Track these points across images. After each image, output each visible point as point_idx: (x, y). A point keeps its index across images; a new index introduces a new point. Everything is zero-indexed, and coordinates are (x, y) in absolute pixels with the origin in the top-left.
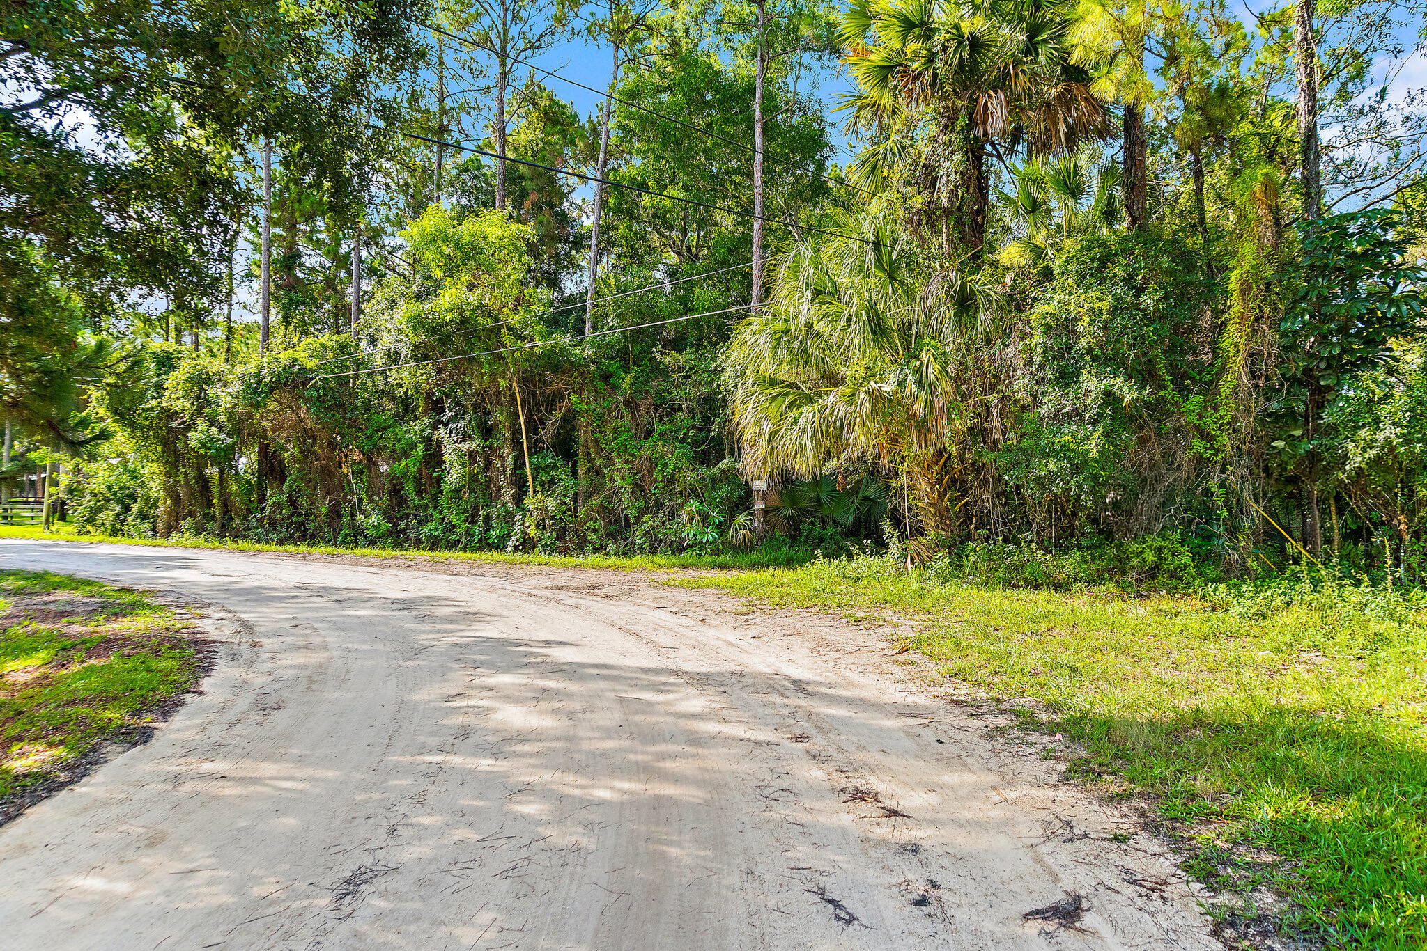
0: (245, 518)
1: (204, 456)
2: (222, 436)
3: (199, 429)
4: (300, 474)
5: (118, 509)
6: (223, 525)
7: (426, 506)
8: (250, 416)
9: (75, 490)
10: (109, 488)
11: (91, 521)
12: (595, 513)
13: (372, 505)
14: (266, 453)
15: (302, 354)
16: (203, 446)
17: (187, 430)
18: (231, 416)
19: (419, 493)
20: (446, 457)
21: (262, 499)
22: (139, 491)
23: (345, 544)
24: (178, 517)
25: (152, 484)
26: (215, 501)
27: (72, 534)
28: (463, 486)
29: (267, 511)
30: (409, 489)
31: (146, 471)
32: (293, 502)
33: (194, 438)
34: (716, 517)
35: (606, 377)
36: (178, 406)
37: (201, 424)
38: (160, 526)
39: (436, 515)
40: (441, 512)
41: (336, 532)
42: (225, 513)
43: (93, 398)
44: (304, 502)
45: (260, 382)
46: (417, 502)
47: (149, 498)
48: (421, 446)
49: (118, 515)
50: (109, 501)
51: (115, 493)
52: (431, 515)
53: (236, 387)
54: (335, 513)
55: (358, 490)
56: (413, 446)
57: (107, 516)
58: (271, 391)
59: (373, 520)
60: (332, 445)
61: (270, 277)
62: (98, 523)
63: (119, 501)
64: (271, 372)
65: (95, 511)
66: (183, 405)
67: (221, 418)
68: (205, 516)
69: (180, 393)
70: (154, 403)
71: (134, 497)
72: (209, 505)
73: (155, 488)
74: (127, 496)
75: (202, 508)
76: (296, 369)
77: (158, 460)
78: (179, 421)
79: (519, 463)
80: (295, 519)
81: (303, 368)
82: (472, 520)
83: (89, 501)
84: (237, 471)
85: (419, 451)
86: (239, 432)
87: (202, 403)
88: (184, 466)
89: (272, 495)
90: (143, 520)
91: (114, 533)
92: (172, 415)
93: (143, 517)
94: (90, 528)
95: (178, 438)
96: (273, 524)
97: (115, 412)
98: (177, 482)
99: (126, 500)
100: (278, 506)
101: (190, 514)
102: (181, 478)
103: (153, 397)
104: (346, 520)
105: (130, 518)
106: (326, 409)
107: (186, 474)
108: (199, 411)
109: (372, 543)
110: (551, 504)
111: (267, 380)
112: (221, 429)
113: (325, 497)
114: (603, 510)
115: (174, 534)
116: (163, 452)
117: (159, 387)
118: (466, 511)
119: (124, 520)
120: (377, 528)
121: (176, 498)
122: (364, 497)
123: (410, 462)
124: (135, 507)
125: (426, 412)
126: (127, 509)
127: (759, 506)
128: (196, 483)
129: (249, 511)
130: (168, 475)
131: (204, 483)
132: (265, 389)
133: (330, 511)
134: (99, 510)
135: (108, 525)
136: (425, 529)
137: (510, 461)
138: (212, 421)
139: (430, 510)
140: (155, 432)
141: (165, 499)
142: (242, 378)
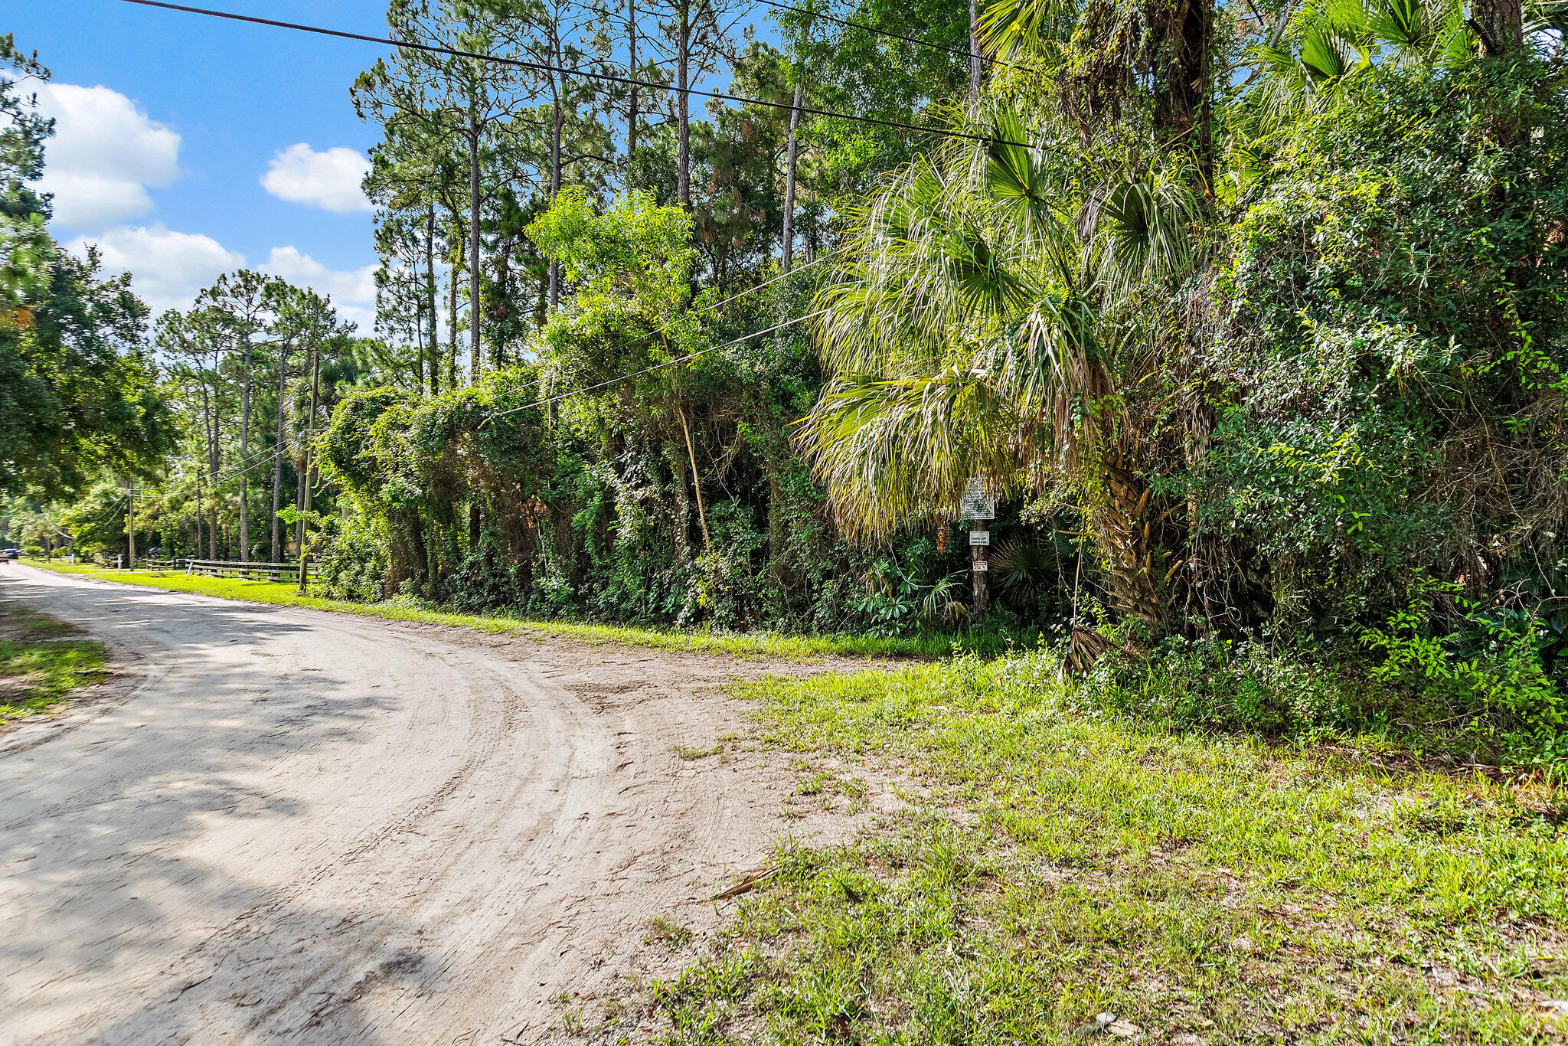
2: (412, 487)
3: (391, 480)
6: (435, 587)
12: (776, 578)
13: (556, 565)
15: (484, 391)
16: (395, 499)
19: (600, 551)
20: (619, 507)
25: (377, 542)
28: (637, 542)
29: (464, 572)
30: (589, 547)
33: (387, 491)
34: (910, 584)
35: (786, 399)
37: (392, 475)
38: (387, 587)
39: (615, 578)
40: (619, 575)
41: (527, 597)
42: (437, 573)
45: (433, 424)
46: (598, 562)
48: (599, 493)
49: (356, 574)
52: (611, 578)
53: (413, 431)
55: (545, 548)
57: (346, 576)
58: (446, 434)
59: (554, 583)
61: (479, 307)
64: (444, 412)
67: (414, 467)
73: (381, 546)
76: (469, 407)
79: (693, 513)
81: (476, 406)
85: (596, 500)
105: (364, 579)
110: (725, 565)
111: (442, 421)
112: (411, 479)
113: (514, 556)
115: (394, 596)
118: (642, 573)
120: (558, 592)
122: (550, 555)
123: (587, 513)
124: (369, 566)
127: (980, 567)
132: (439, 432)
133: (521, 572)
135: (346, 586)
136: (603, 595)
137: (683, 511)
141: (393, 558)
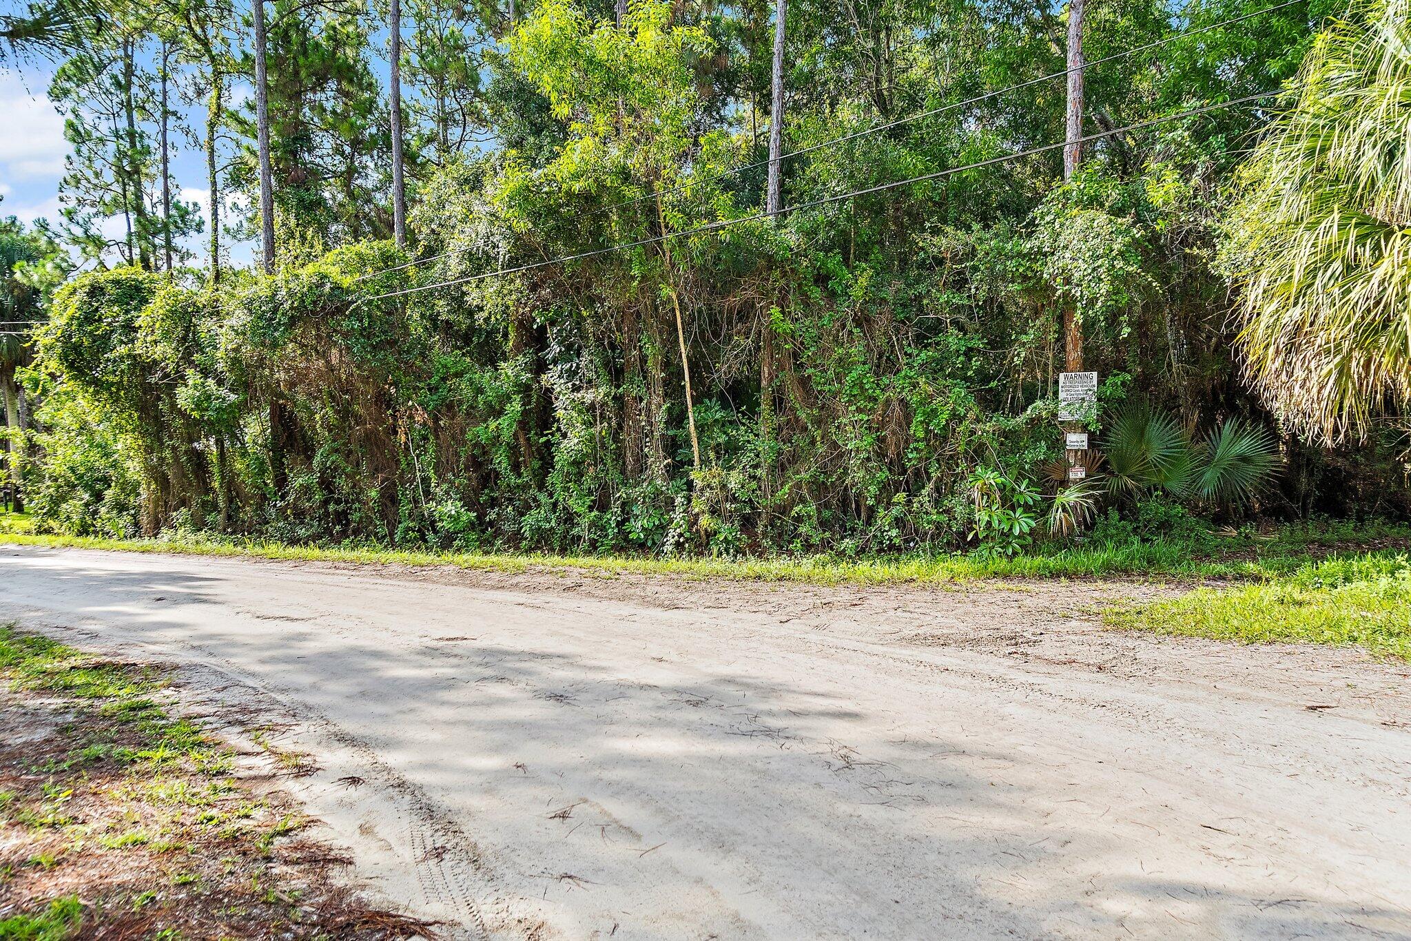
0: (260, 507)
1: (197, 422)
2: (223, 392)
3: (191, 382)
4: (335, 445)
5: (86, 496)
6: (229, 517)
7: (525, 487)
8: (261, 362)
9: (29, 472)
10: (73, 470)
11: (53, 513)
12: (805, 492)
13: (445, 486)
14: (281, 417)
15: (333, 268)
16: (198, 406)
17: (171, 387)
18: (235, 362)
19: (516, 467)
20: (560, 413)
21: (281, 481)
22: (112, 472)
23: (405, 543)
24: (167, 508)
25: (129, 464)
26: (216, 485)
27: (28, 533)
28: (587, 455)
29: (291, 498)
30: (501, 461)
31: (120, 446)
32: (326, 484)
33: (184, 397)
34: (1027, 493)
35: (822, 279)
36: (158, 351)
37: (192, 376)
38: (144, 520)
39: (543, 498)
40: (551, 495)
41: (392, 527)
42: (230, 500)
43: (40, 345)
44: (343, 484)
45: (275, 310)
46: (513, 480)
47: (126, 483)
48: (518, 398)
49: (87, 505)
50: (74, 486)
51: (81, 477)
52: (535, 500)
53: (240, 318)
54: (390, 498)
55: (423, 464)
56: (508, 398)
57: (74, 507)
58: (292, 322)
60: (384, 401)
61: (271, 168)
62: (63, 517)
63: (87, 487)
64: (291, 294)
65: (57, 500)
66: (164, 351)
67: (221, 366)
68: (204, 504)
69: (158, 334)
70: (123, 350)
71: (106, 481)
72: (208, 490)
73: (134, 469)
74: (97, 480)
75: (199, 494)
76: (327, 289)
77: (133, 431)
78: (159, 374)
79: (676, 419)
80: (331, 507)
81: (337, 287)
82: (602, 505)
83: (47, 489)
84: (243, 444)
85: (515, 407)
86: (247, 386)
87: (190, 344)
88: (171, 438)
89: (298, 475)
90: (120, 512)
91: (84, 531)
92: (150, 367)
93: (121, 508)
94: (51, 523)
95: (159, 398)
96: (300, 514)
97: (71, 366)
98: (162, 460)
99: (96, 486)
100: (306, 490)
101: (183, 502)
102: (167, 453)
103: (122, 342)
104: (405, 509)
105: (103, 510)
106: (374, 347)
107: (174, 449)
108: (187, 358)
109: (447, 542)
110: (734, 480)
111: (287, 306)
112: (220, 383)
113: (373, 476)
114: (819, 488)
115: (164, 530)
116: (140, 418)
117: (130, 328)
118: (590, 493)
119: (96, 512)
120: (455, 519)
121: (163, 482)
122: (431, 473)
123: (504, 421)
124: (109, 494)
125: (518, 349)
126: (98, 497)
127: (1077, 474)
128: (189, 460)
129: (264, 497)
130: (149, 450)
131: (199, 459)
132: (284, 320)
133: (382, 496)
134: (63, 498)
135: (76, 518)
136: (529, 520)
137: (660, 416)
138: (205, 372)
139: (533, 491)
140: (127, 392)
141: (149, 485)
142: (248, 305)
